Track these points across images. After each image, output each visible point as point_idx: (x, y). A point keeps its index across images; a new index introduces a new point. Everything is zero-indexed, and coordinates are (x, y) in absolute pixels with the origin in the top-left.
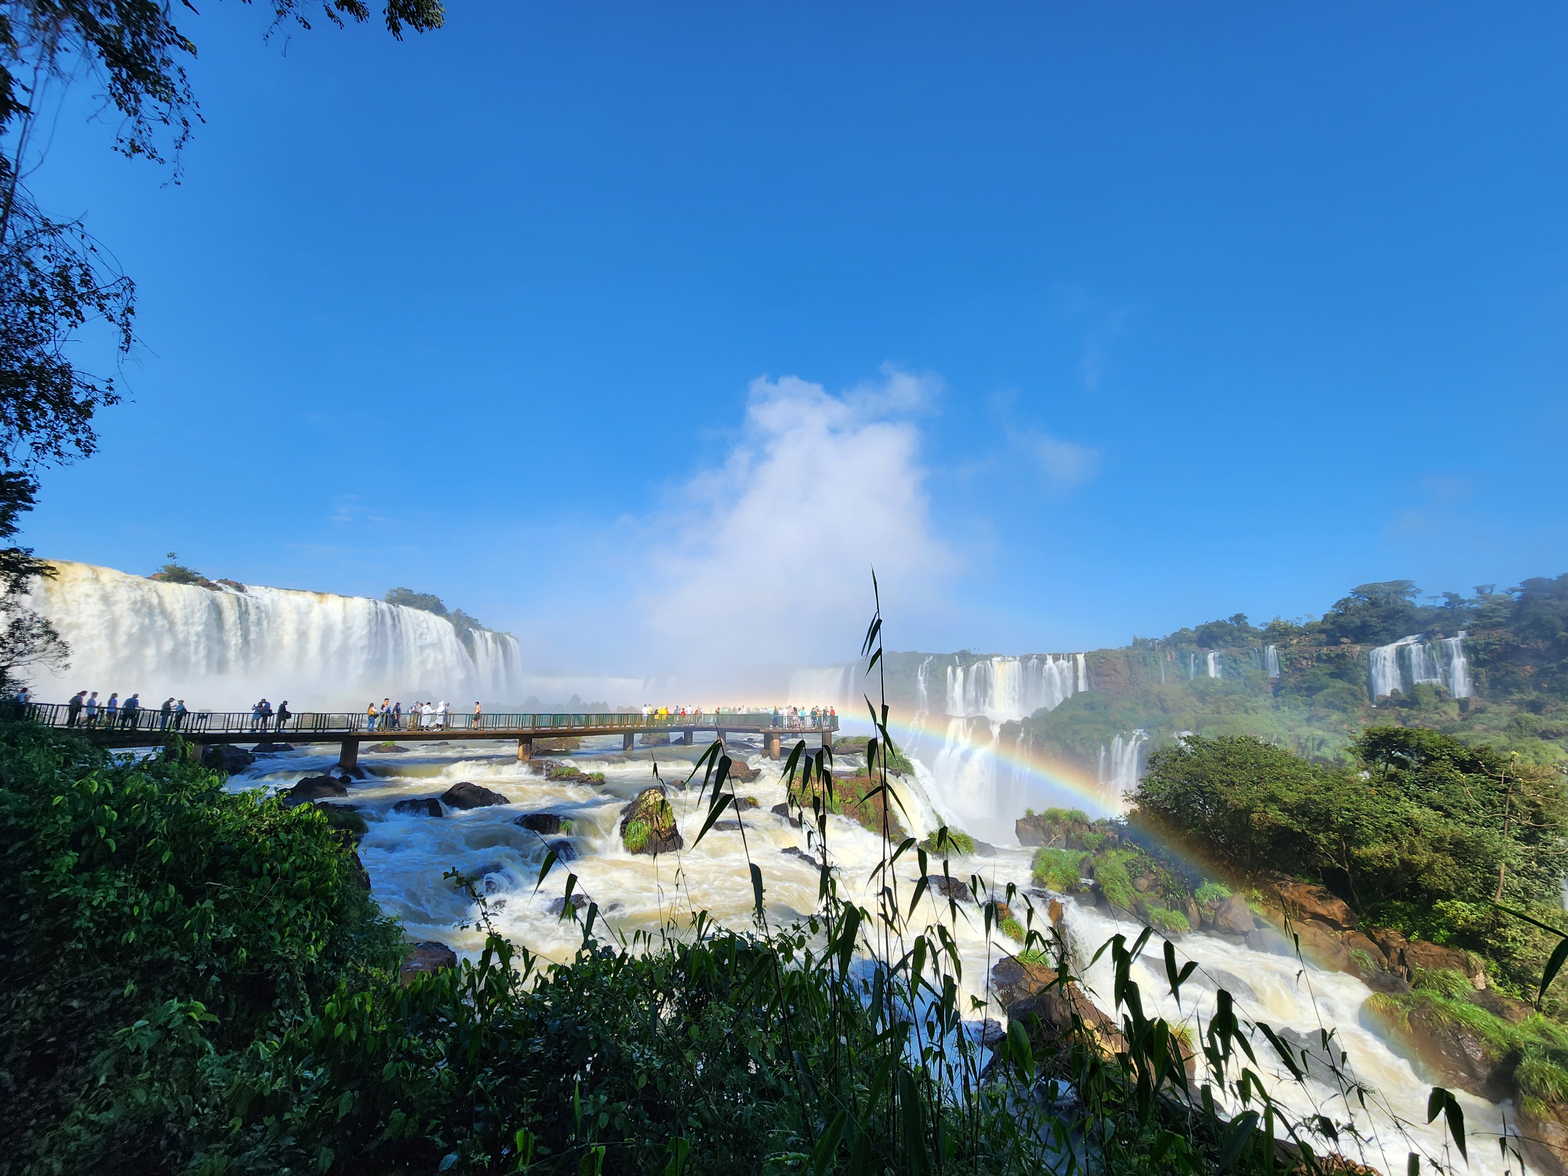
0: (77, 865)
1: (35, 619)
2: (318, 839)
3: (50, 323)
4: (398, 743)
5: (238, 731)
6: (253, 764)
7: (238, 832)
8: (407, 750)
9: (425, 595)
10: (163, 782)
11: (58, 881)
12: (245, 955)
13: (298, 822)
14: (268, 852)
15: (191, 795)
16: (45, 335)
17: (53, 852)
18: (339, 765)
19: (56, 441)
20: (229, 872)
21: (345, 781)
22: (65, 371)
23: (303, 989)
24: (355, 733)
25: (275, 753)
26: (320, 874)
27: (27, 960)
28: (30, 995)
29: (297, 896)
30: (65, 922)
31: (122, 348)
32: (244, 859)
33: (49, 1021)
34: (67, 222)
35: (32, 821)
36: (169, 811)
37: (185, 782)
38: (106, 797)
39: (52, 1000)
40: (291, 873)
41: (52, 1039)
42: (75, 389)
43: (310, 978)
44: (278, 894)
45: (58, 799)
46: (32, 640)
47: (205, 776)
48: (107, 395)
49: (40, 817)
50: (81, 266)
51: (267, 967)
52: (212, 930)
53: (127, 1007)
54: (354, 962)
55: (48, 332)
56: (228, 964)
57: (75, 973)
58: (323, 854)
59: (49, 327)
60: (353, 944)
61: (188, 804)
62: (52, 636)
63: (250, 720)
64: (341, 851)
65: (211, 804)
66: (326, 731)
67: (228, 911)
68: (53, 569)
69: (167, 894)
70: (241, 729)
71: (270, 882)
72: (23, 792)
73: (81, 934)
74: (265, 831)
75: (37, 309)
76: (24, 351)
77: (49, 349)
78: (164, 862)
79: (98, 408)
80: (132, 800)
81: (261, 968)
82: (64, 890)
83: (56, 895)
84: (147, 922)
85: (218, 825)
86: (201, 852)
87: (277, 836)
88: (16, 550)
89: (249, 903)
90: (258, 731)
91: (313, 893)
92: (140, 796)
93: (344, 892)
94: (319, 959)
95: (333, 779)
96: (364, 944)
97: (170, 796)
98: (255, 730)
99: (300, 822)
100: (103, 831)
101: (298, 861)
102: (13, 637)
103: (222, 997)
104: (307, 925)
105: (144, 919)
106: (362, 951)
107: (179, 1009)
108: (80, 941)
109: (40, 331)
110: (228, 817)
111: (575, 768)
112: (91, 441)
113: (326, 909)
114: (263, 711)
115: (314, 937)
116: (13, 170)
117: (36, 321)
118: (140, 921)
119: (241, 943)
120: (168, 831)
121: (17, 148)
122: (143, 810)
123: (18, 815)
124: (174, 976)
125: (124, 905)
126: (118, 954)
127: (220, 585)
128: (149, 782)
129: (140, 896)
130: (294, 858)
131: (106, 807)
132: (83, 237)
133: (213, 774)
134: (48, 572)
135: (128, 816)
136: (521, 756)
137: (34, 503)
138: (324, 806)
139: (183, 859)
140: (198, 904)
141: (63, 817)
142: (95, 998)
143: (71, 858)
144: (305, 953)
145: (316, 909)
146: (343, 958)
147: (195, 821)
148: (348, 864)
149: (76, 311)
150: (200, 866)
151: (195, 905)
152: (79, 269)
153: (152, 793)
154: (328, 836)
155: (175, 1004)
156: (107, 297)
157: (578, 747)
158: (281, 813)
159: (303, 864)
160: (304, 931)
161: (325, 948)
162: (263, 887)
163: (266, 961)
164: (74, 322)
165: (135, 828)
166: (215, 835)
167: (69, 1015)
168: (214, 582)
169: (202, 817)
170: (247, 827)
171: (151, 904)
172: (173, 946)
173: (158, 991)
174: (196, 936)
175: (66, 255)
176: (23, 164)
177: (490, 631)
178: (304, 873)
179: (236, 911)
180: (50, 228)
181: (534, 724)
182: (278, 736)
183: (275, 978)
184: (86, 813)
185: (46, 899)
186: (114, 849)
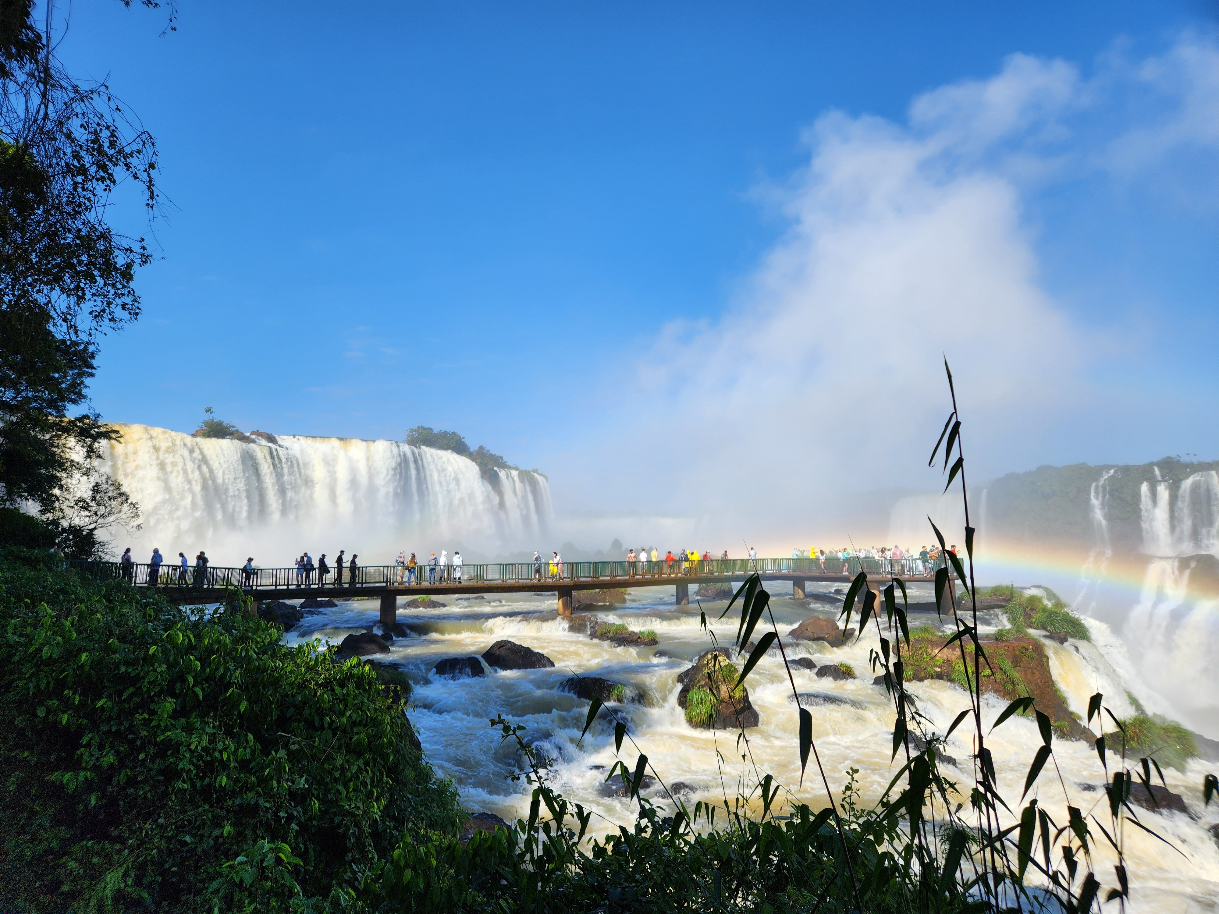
0: (174, 711)
1: (110, 483)
2: (369, 694)
3: (90, 191)
4: (434, 597)
5: (285, 587)
6: (302, 620)
7: (299, 685)
8: (444, 605)
9: (445, 433)
10: (232, 635)
11: (163, 725)
12: (317, 806)
13: (349, 676)
14: (327, 706)
15: (257, 647)
16: (88, 204)
17: (156, 699)
18: (380, 621)
19: (109, 307)
20: (295, 724)
21: (387, 637)
22: (105, 236)
23: (370, 845)
24: (391, 587)
25: (320, 610)
26: (375, 730)
27: (149, 795)
28: (154, 827)
29: (356, 751)
30: (171, 763)
31: (148, 204)
32: (307, 711)
33: (170, 853)
34: (94, 86)
35: (137, 669)
36: (241, 662)
37: (250, 634)
38: (190, 648)
39: (170, 833)
40: (348, 728)
41: (175, 869)
42: (117, 252)
43: (376, 835)
44: (340, 748)
45: (153, 649)
46: (110, 503)
47: (265, 630)
48: (143, 255)
49: (143, 665)
50: (108, 128)
51: (337, 820)
52: (288, 780)
53: (227, 846)
54: (414, 823)
55: (89, 199)
56: (304, 813)
57: (184, 812)
58: (376, 709)
59: (90, 195)
60: (411, 806)
61: (255, 656)
62: (124, 498)
63: (295, 576)
64: (392, 708)
65: (273, 656)
66: (364, 585)
67: (299, 762)
68: (117, 432)
69: (247, 742)
70: (288, 585)
71: (331, 736)
72: (126, 642)
73: (184, 775)
74: (322, 685)
75: (79, 179)
76: (74, 222)
77: (91, 216)
78: (242, 711)
79: (136, 270)
80: (209, 651)
81: (332, 822)
82: (168, 733)
83: (162, 737)
84: (235, 767)
85: (281, 676)
86: (271, 703)
87: (333, 690)
88: (86, 417)
89: (315, 755)
90: (303, 587)
91: (371, 750)
92: (216, 647)
93: (397, 751)
94: (382, 816)
95: (376, 636)
96: (421, 806)
97: (240, 648)
98: (300, 586)
99: (352, 676)
100: (191, 679)
101: (354, 716)
102: (95, 500)
103: (302, 845)
104: (368, 781)
105: (232, 765)
106: (420, 813)
107: (270, 849)
108: (184, 781)
109: (82, 200)
110: (289, 669)
111: (623, 626)
112: (136, 304)
113: (383, 767)
114: (305, 566)
115: (375, 794)
116: (44, 41)
117: (80, 190)
118: (228, 766)
119: (313, 794)
120: (242, 682)
121: (46, 19)
122: (219, 661)
123: (127, 663)
124: (261, 821)
125: (214, 750)
126: (215, 797)
127: (254, 437)
128: (221, 634)
129: (227, 742)
130: (350, 712)
131: (191, 657)
132: (109, 99)
133: (271, 627)
134: (114, 435)
135: (209, 666)
136: (561, 610)
137: (95, 369)
138: (371, 662)
139: (257, 709)
140: (273, 753)
141: (160, 666)
142: (202, 836)
143: (169, 705)
144: (369, 810)
145: (375, 767)
146: (403, 817)
147: (263, 673)
148: (399, 722)
149: (108, 174)
150: (271, 716)
151: (271, 754)
152: (107, 131)
153: (225, 645)
154: (378, 692)
155: (267, 845)
156: (131, 154)
157: (624, 601)
158: (334, 667)
159: (359, 719)
160: (366, 788)
161: (386, 807)
162: (326, 741)
163: (336, 815)
164: (107, 186)
165: (215, 677)
166: (281, 686)
167: (185, 849)
168: (248, 434)
169: (268, 669)
170: (306, 680)
171: (236, 750)
172: (257, 792)
173: (249, 833)
174: (275, 784)
175: (96, 120)
176: (52, 35)
177: (516, 469)
178: (361, 729)
179: (305, 762)
180: (81, 96)
181: (572, 574)
182: (321, 591)
183: (345, 832)
184: (176, 663)
185: (155, 741)
186: (201, 697)
